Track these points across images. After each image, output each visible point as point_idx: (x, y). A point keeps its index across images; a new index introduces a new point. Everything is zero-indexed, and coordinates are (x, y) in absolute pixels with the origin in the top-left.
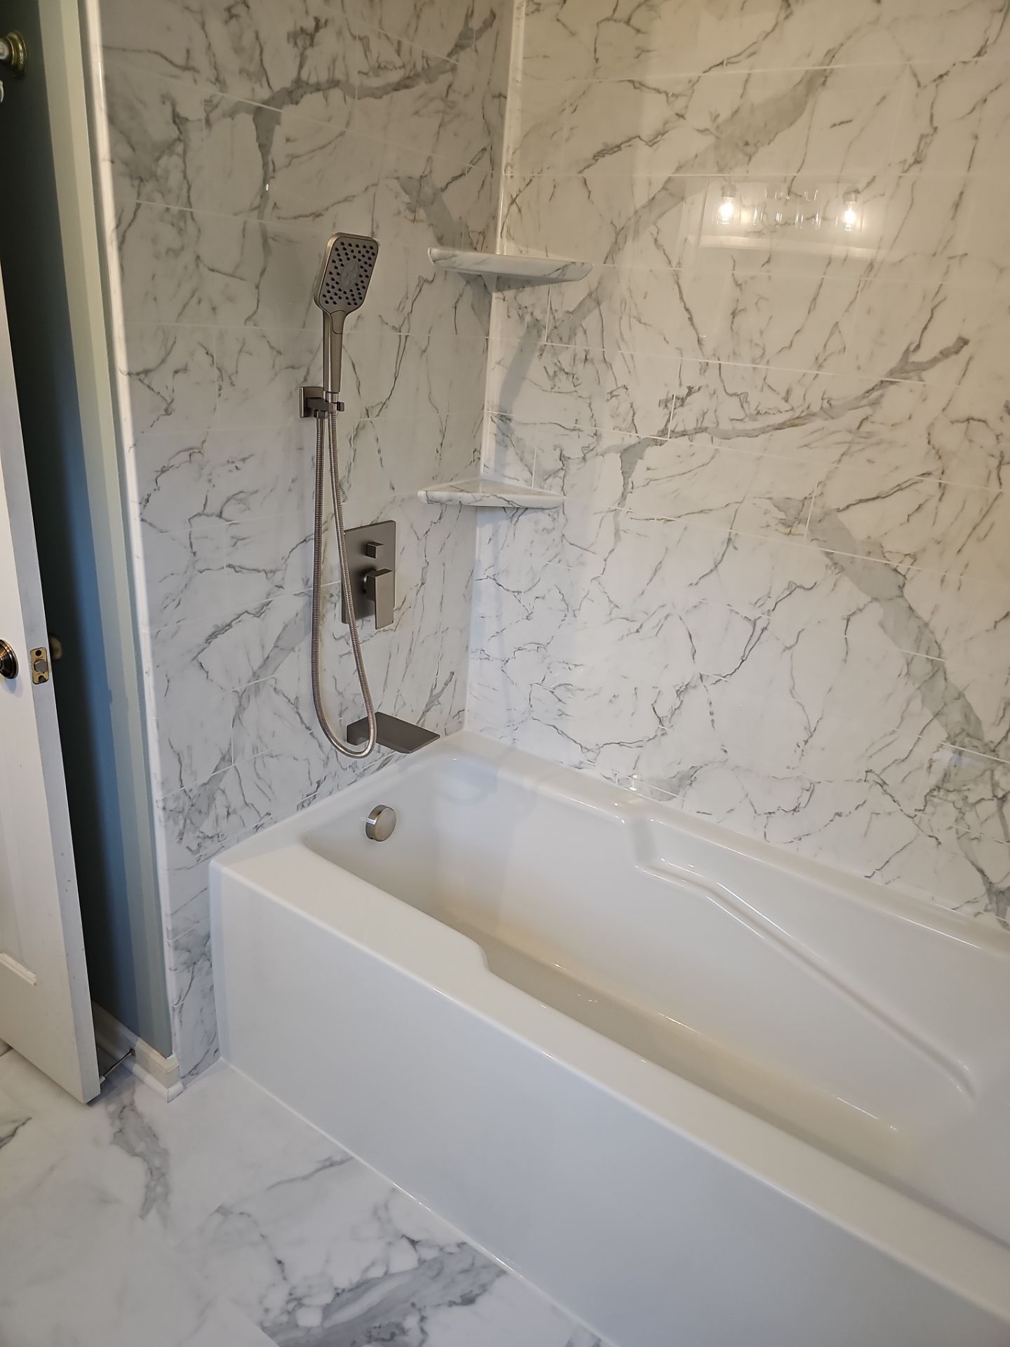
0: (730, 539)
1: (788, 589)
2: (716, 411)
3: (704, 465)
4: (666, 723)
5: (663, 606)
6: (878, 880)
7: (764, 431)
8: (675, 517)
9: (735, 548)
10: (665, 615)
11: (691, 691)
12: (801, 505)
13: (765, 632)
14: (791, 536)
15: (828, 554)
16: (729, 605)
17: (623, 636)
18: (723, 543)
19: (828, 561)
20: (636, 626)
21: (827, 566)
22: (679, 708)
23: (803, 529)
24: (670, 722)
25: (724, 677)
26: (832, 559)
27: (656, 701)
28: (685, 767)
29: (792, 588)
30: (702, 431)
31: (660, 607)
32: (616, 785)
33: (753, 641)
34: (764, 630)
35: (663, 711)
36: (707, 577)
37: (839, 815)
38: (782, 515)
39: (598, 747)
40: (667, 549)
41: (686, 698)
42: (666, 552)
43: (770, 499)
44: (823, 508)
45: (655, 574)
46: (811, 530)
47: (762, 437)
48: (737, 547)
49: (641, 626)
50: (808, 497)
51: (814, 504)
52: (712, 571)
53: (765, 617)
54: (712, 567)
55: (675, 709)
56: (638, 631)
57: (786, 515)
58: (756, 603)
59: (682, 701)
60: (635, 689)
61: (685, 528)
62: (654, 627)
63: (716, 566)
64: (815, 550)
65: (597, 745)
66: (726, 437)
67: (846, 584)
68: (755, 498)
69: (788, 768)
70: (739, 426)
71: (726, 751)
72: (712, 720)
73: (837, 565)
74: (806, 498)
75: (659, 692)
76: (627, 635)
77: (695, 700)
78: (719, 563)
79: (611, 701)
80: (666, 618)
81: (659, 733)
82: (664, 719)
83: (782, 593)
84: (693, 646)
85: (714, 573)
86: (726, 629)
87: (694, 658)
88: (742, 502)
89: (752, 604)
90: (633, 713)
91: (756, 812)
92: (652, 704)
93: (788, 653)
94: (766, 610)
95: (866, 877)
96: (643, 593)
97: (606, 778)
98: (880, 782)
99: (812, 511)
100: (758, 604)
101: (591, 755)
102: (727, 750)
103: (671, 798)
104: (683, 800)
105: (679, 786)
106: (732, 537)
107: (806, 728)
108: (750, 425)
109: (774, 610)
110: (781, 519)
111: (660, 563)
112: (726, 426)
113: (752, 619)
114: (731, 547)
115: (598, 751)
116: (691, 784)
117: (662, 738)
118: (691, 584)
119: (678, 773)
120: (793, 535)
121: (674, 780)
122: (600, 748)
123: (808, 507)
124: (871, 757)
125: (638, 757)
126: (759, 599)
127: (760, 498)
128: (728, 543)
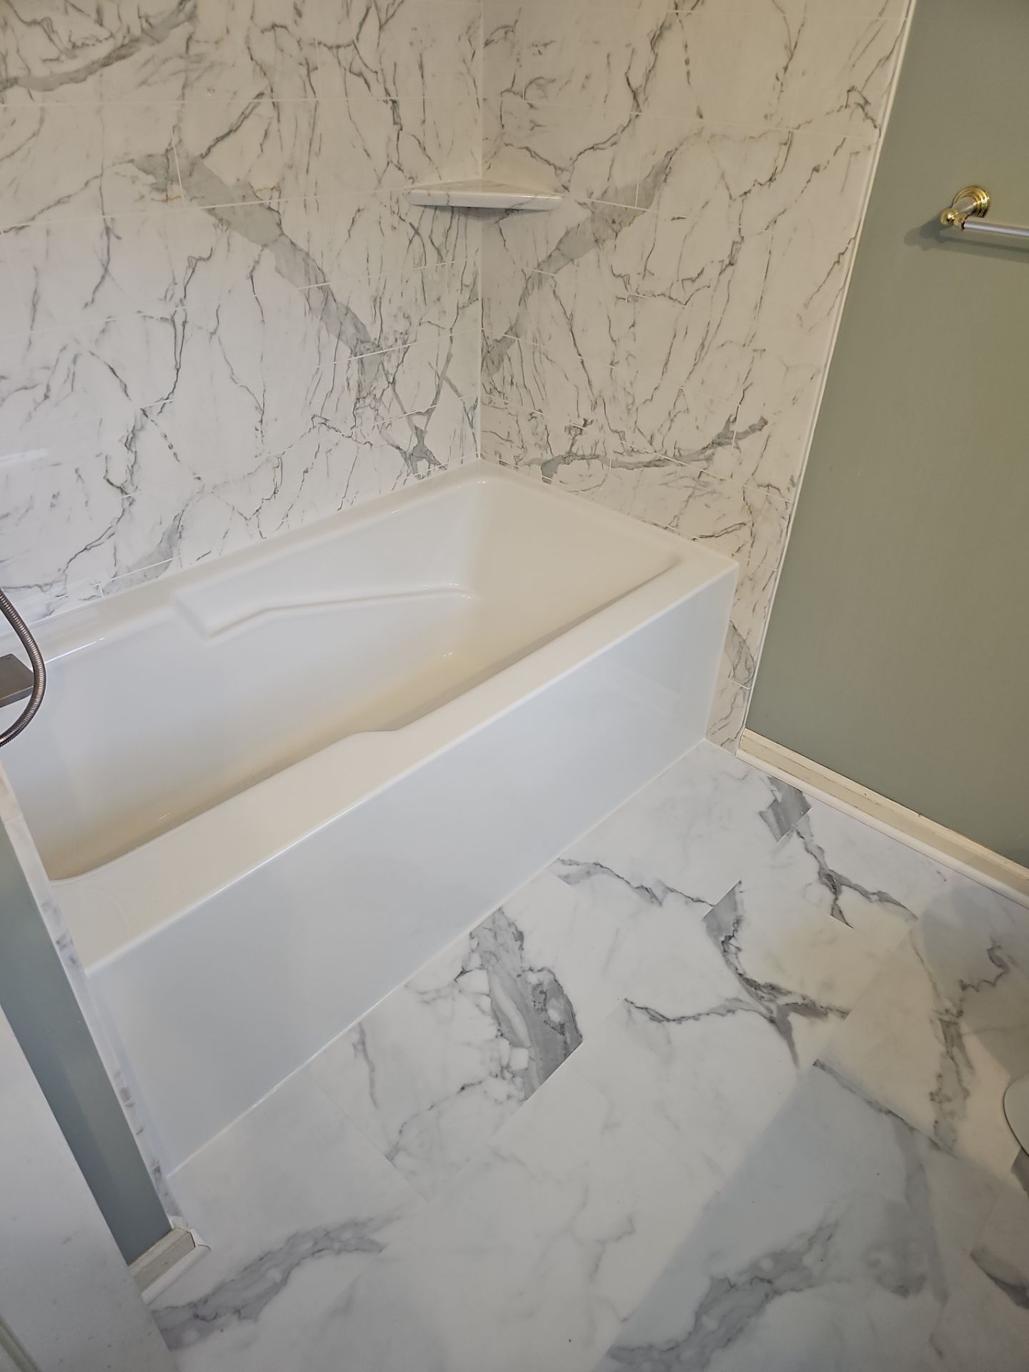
0: (108, 230)
1: (189, 267)
2: (18, 51)
3: (34, 135)
4: (129, 489)
5: (64, 348)
6: (346, 507)
7: (91, 69)
8: (28, 221)
9: (119, 238)
10: (72, 357)
11: (141, 435)
12: (165, 161)
13: (187, 326)
14: (169, 201)
15: (211, 211)
16: (139, 312)
17: (30, 414)
18: (101, 236)
19: (213, 220)
20: (40, 391)
21: (214, 225)
22: (135, 462)
23: (177, 189)
24: (132, 484)
25: (167, 399)
26: (215, 216)
27: (107, 471)
28: (168, 523)
29: (193, 264)
30: (12, 85)
31: (61, 350)
32: (104, 597)
33: (179, 344)
34: (184, 323)
35: (119, 477)
36: (101, 288)
37: (306, 472)
38: (151, 179)
39: (61, 572)
40: (35, 269)
41: (138, 446)
42: (37, 275)
43: (132, 161)
44: (187, 157)
45: (35, 311)
46: (186, 189)
47: (91, 79)
48: (120, 235)
49: (48, 388)
50: (169, 148)
51: (178, 155)
52: (103, 277)
53: (180, 309)
54: (101, 272)
55: (132, 466)
56: (46, 397)
57: (156, 178)
58: (165, 297)
59: (136, 452)
60: (76, 471)
61: (48, 233)
62: (65, 382)
63: (106, 270)
64: (197, 212)
65: (59, 570)
66: (47, 87)
67: (237, 238)
68: (114, 165)
69: (256, 457)
70: (59, 69)
71: (199, 478)
72: (175, 454)
73: (223, 222)
74: (167, 150)
75: (106, 458)
76: (35, 410)
77: (149, 441)
78: (108, 264)
79: (52, 506)
80: (75, 361)
81: (126, 504)
82: (125, 485)
83: (186, 274)
84: (121, 381)
85: (107, 279)
86: (148, 342)
87: (127, 395)
88: (102, 175)
89: (162, 299)
90: (87, 503)
91: (246, 519)
92: (104, 478)
93: (215, 338)
94: (178, 301)
95: (339, 510)
96: (30, 342)
97: (89, 599)
98: (323, 421)
99: (178, 164)
100: (168, 297)
101: (56, 589)
102: (200, 476)
103: (166, 566)
104: (180, 558)
105: (171, 547)
106: (109, 224)
107: (256, 408)
108: (70, 66)
109: (185, 296)
110: (153, 184)
111: (36, 292)
112: (40, 71)
113: (169, 317)
114: (113, 238)
115: (64, 577)
116: (180, 537)
117: (133, 507)
118: (87, 304)
119: (164, 534)
120: (171, 200)
121: (162, 545)
122: (64, 571)
123: (174, 161)
124: (310, 403)
125: (115, 549)
126: (167, 290)
127: (120, 163)
128: (108, 233)
